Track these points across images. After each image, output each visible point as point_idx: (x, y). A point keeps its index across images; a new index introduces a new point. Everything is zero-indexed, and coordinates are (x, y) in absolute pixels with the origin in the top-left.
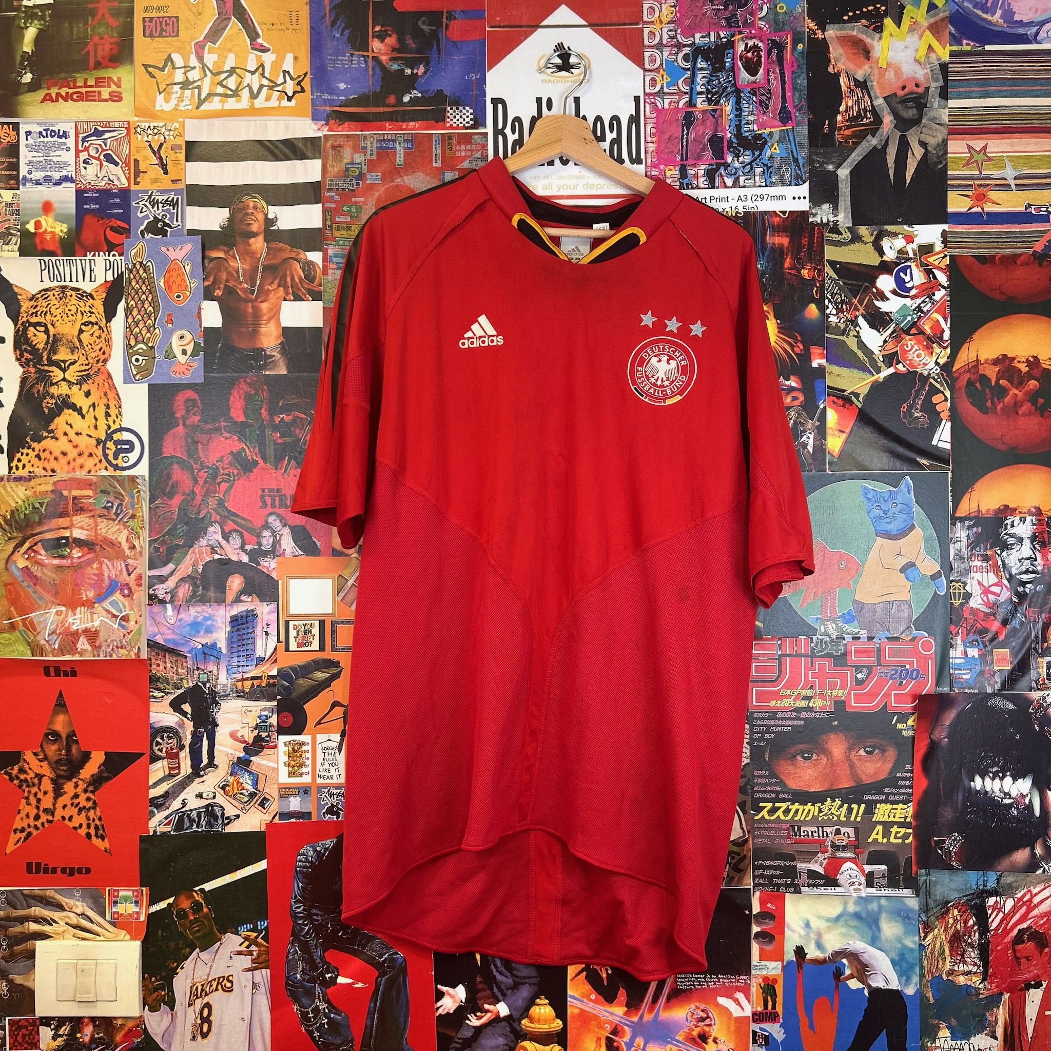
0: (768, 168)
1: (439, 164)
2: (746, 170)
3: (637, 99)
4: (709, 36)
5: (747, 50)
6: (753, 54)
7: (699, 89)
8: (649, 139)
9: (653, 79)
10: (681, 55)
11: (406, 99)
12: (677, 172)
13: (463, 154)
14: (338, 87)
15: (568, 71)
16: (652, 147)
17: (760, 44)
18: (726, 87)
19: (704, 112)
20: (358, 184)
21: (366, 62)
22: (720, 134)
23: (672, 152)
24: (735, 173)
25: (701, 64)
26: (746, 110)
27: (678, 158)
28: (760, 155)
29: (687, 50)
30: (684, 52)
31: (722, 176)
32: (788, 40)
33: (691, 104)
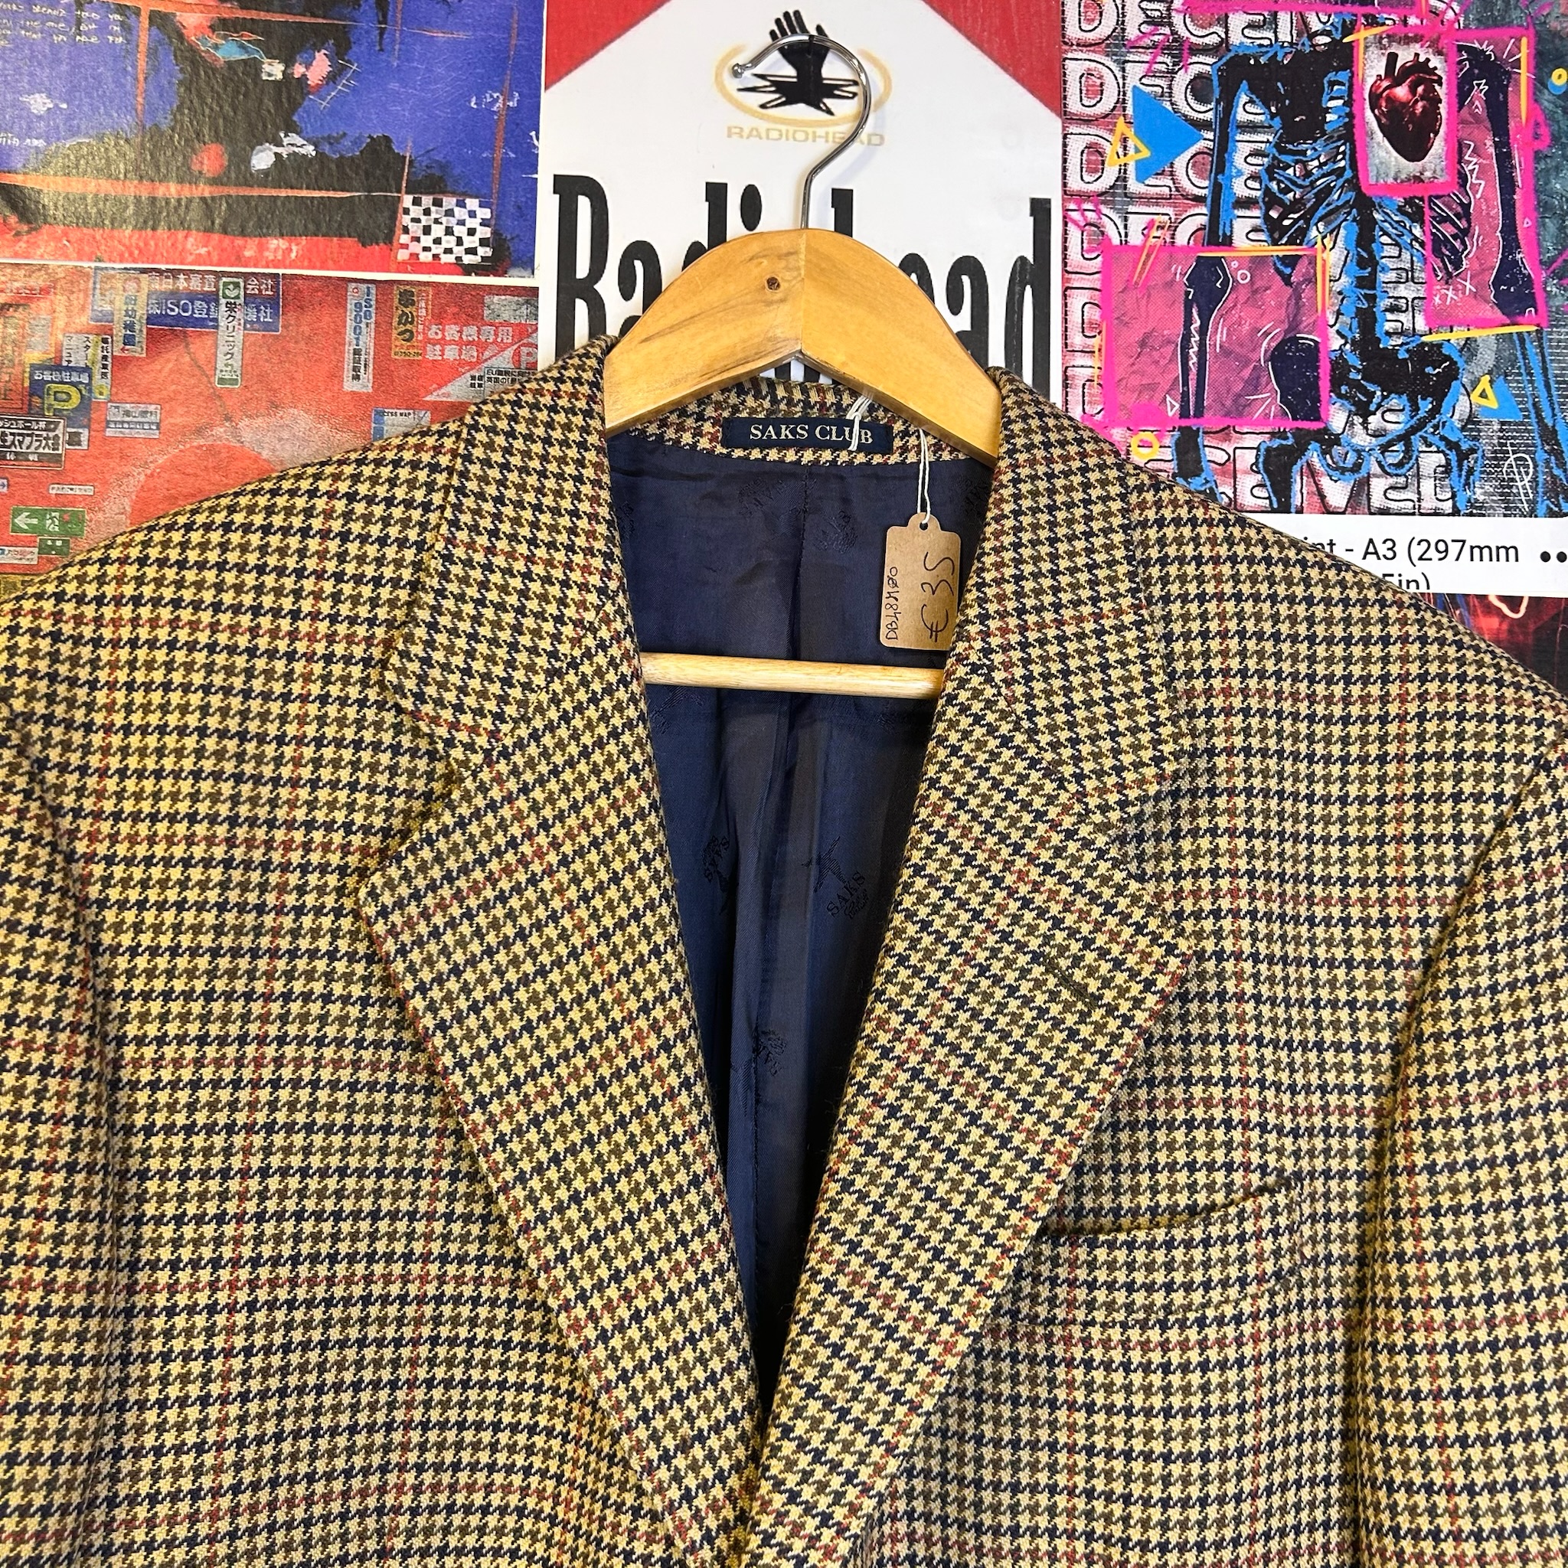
0: (1463, 456)
1: (365, 385)
2: (1392, 459)
3: (1040, 209)
4: (1273, 23)
5: (1394, 74)
6: (1413, 89)
7: (1240, 189)
8: (1077, 340)
9: (1093, 149)
10: (1182, 79)
11: (263, 159)
12: (1168, 454)
13: (451, 353)
14: (25, 108)
15: (816, 104)
16: (1086, 368)
17: (1435, 62)
18: (1328, 190)
19: (1257, 263)
20: (74, 439)
21: (126, 28)
22: (1309, 337)
23: (1152, 387)
24: (1356, 468)
25: (1246, 109)
26: (1391, 264)
27: (1173, 408)
28: (1435, 411)
29: (1202, 64)
30: (1194, 70)
31: (1313, 473)
32: (1523, 55)
33: (1216, 234)
